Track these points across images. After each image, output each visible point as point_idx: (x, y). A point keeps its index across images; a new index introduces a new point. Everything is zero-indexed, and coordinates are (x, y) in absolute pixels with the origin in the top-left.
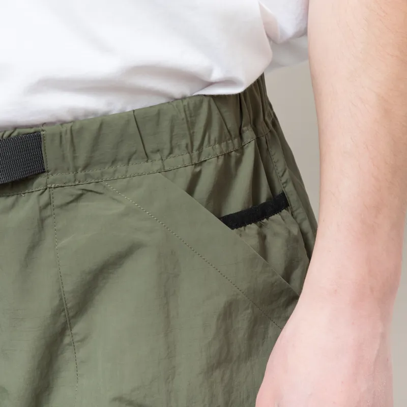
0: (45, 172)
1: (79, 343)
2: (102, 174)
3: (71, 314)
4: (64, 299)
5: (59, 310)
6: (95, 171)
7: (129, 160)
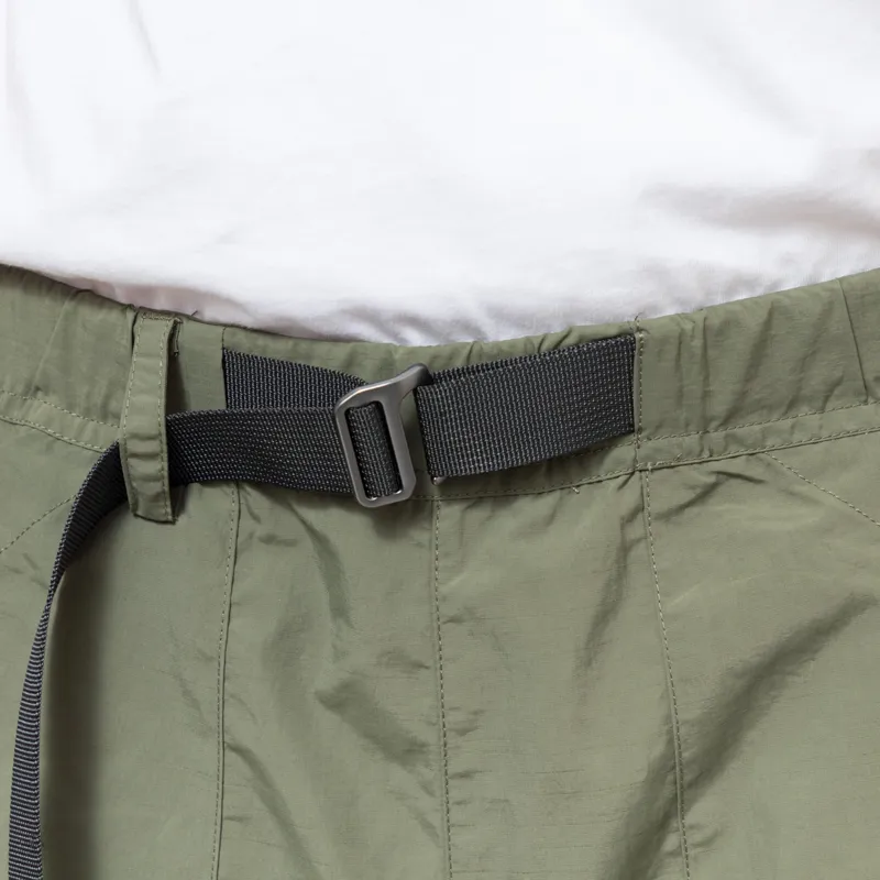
0: (633, 431)
1: (699, 849)
2: (765, 434)
3: (688, 778)
4: (676, 741)
5: (665, 768)
6: (748, 429)
7: (827, 399)
